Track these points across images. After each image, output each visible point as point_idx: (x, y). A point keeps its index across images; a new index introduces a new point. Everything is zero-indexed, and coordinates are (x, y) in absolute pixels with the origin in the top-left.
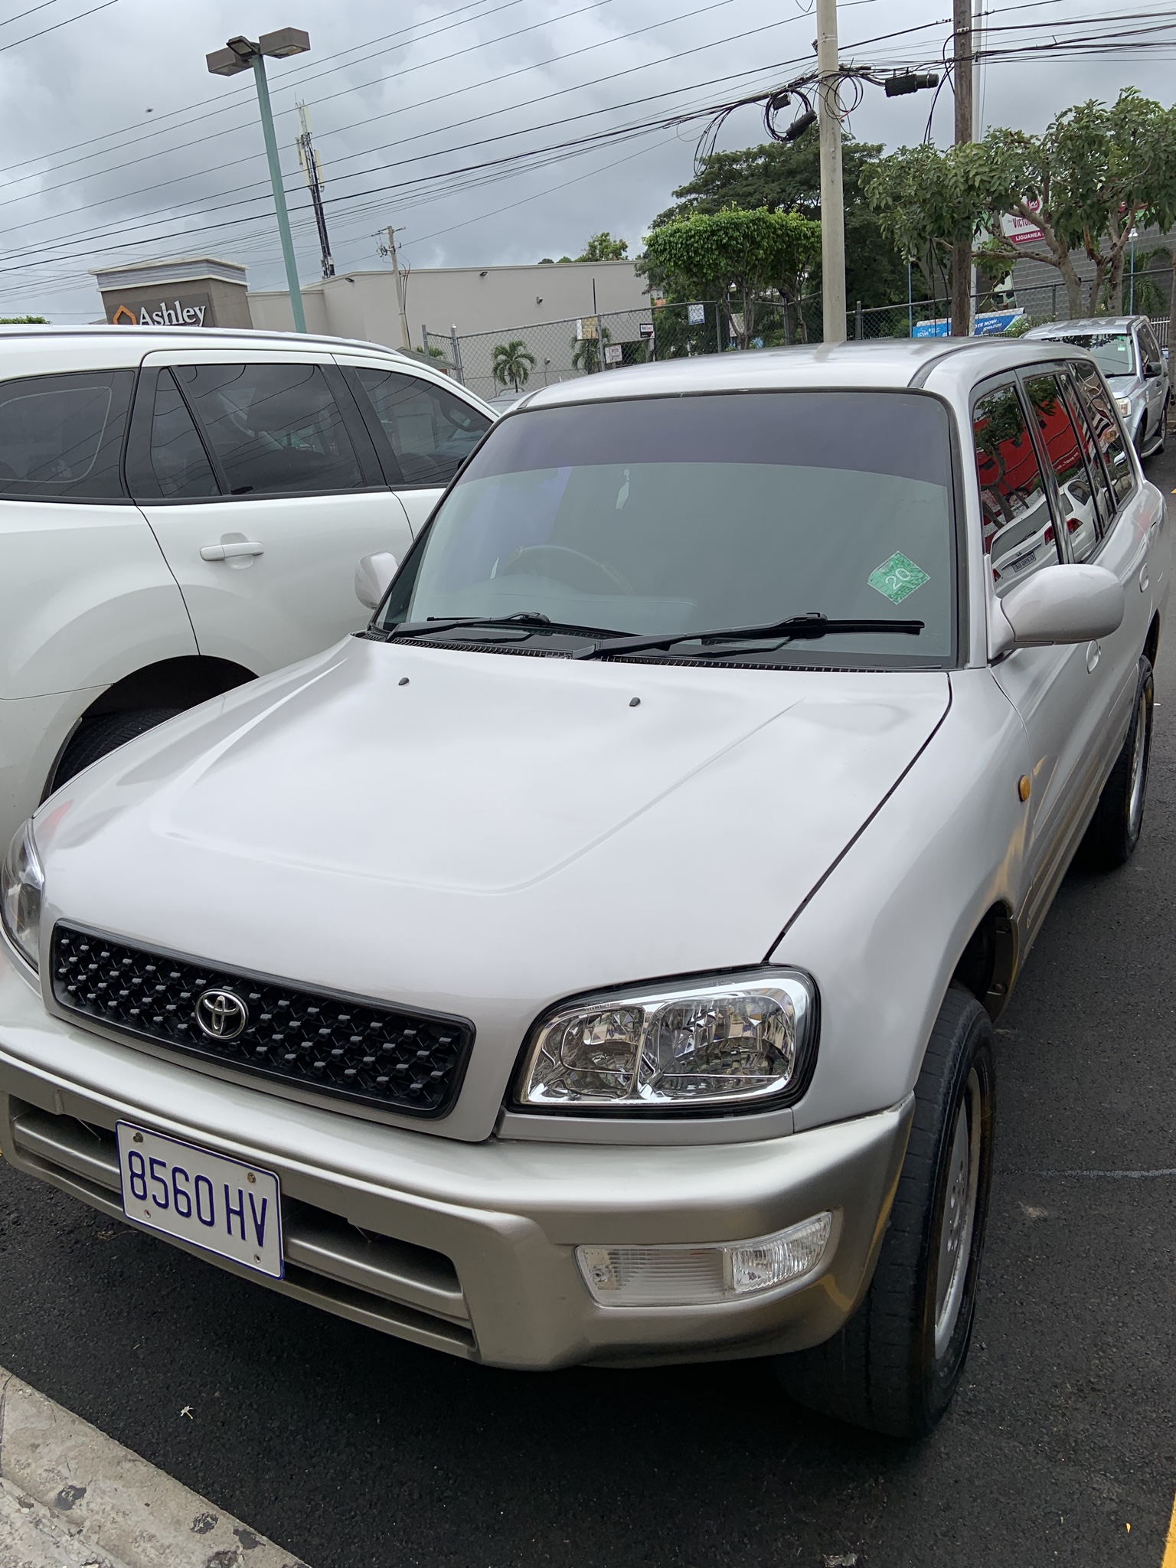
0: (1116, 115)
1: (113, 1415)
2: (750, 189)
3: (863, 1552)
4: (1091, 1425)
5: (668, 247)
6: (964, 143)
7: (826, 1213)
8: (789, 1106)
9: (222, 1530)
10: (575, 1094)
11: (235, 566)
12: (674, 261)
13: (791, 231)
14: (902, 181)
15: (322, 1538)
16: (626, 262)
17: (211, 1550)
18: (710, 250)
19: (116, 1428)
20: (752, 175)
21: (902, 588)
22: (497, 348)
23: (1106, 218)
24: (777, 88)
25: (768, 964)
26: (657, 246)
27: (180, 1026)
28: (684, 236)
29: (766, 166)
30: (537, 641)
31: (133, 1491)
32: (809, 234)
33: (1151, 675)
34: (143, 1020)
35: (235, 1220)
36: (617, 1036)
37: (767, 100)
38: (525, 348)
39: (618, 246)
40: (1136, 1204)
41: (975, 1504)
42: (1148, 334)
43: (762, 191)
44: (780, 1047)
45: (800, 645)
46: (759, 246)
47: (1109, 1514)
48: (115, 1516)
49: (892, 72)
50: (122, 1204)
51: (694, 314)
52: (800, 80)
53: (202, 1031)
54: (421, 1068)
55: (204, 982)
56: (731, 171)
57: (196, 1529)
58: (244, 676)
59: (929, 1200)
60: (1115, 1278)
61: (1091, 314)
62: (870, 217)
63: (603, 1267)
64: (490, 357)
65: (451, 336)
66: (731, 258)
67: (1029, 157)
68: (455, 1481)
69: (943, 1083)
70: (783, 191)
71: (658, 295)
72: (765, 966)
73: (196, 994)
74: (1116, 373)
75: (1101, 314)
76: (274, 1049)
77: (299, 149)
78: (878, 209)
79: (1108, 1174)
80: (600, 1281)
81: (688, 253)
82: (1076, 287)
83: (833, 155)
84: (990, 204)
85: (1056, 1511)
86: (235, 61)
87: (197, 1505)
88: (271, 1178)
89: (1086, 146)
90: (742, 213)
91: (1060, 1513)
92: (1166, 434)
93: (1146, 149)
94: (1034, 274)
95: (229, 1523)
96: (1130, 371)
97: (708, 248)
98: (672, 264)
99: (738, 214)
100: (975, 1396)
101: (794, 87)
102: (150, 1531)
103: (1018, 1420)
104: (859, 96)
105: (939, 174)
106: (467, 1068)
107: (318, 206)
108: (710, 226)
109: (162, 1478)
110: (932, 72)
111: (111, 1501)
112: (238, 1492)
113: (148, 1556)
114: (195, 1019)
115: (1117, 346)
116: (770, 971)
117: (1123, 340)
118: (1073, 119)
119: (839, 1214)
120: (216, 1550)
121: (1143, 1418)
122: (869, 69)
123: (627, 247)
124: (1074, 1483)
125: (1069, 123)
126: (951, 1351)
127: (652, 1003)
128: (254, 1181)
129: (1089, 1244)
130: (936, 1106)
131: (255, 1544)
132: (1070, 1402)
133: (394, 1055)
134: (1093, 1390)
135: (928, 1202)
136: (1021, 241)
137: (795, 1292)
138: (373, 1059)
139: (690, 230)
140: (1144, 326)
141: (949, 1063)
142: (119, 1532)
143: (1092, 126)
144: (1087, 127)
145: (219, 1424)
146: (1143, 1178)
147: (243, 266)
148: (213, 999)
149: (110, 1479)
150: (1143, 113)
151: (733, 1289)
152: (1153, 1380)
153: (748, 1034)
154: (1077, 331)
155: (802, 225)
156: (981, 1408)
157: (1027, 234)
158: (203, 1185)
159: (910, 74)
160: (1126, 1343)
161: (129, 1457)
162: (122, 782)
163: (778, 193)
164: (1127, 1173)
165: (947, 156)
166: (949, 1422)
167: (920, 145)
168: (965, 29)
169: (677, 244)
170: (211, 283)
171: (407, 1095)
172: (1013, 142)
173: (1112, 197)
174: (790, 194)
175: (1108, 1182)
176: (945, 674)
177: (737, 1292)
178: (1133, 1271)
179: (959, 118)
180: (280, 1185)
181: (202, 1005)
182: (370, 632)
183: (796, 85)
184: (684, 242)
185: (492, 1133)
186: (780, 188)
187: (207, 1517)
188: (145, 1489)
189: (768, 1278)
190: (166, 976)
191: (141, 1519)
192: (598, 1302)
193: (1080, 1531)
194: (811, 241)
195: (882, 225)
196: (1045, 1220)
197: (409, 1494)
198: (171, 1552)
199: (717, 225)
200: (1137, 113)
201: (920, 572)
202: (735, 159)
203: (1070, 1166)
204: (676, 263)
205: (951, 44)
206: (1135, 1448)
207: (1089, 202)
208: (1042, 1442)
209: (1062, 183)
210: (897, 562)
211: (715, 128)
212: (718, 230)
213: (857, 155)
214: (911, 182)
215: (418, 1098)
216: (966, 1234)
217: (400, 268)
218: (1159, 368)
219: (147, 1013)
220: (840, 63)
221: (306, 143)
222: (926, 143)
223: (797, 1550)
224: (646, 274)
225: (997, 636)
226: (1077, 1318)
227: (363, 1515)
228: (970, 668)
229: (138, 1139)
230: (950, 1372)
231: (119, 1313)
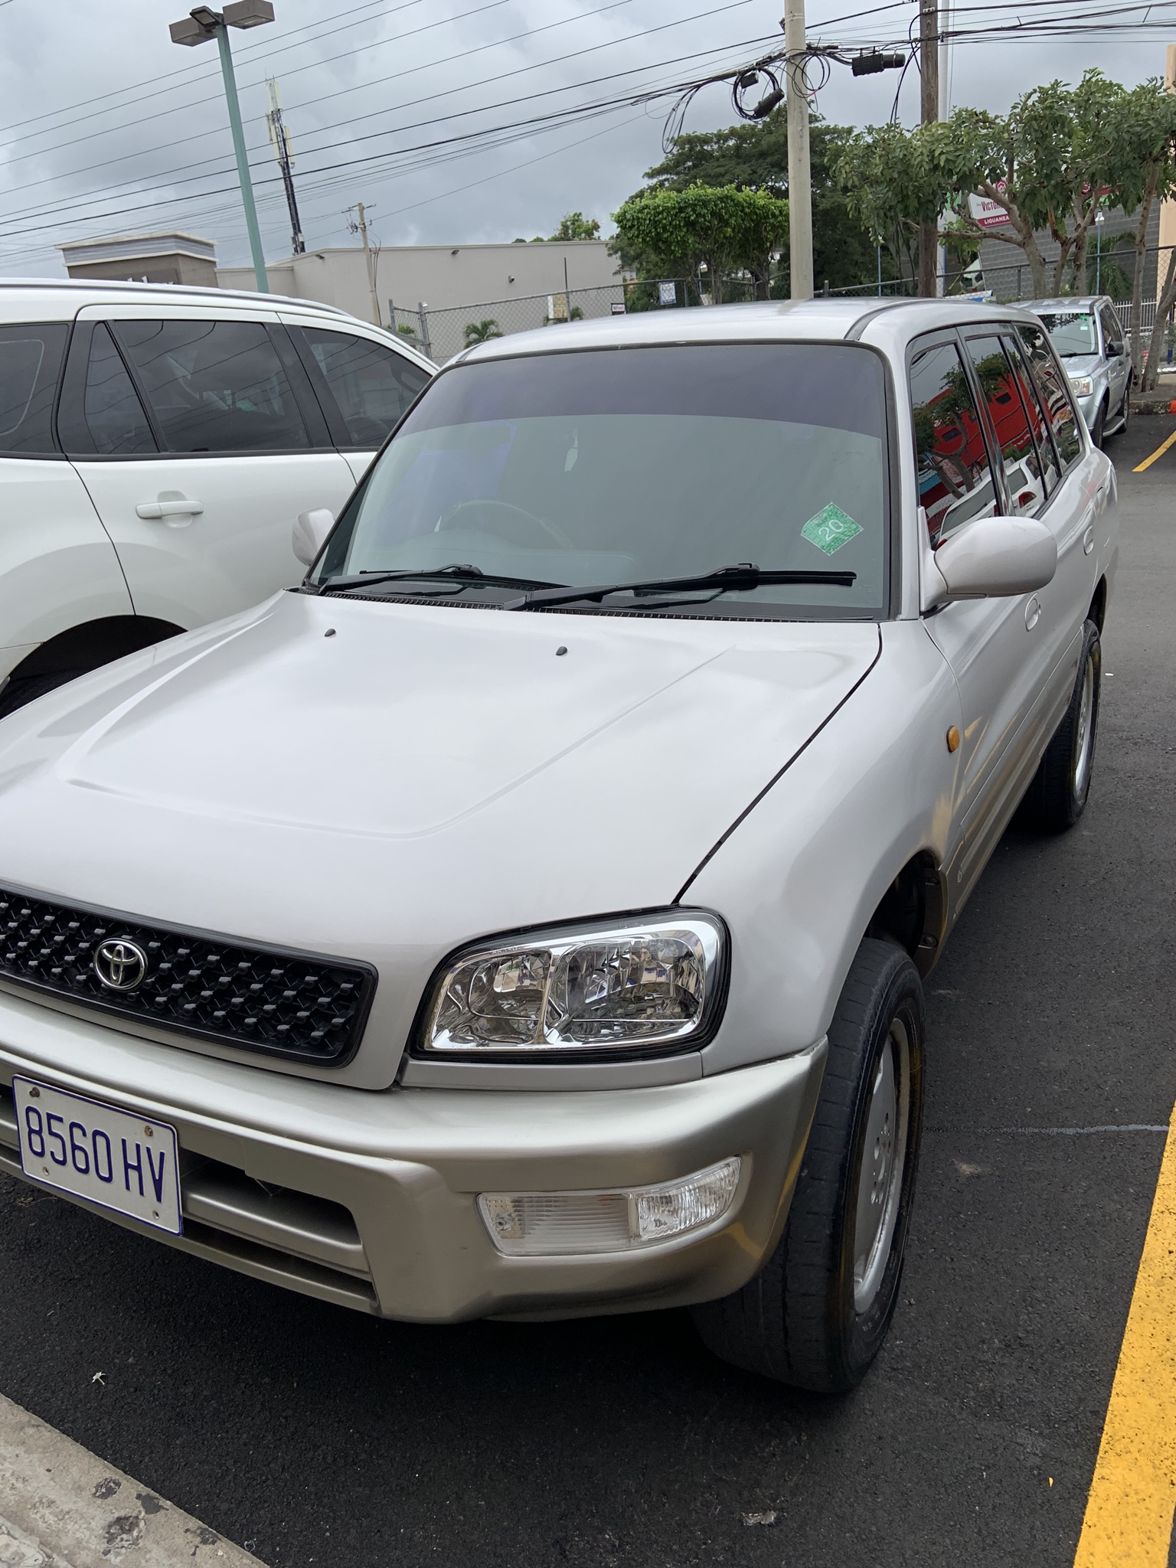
0: (1080, 97)
1: (23, 1381)
2: (721, 170)
3: (782, 1510)
4: (1018, 1380)
5: (636, 223)
6: (930, 123)
7: (735, 1158)
8: (699, 1050)
9: (125, 1495)
10: (484, 1040)
11: (174, 525)
12: (643, 238)
13: (759, 209)
14: (868, 160)
15: (232, 1503)
16: (597, 242)
17: (112, 1515)
18: (677, 227)
19: (25, 1395)
20: (724, 156)
21: (835, 540)
22: (469, 327)
23: (1069, 198)
24: (744, 66)
25: (678, 906)
26: (625, 222)
27: (78, 977)
28: (652, 212)
29: (738, 147)
30: (470, 593)
31: (35, 1456)
32: (777, 213)
33: (1098, 640)
34: (42, 973)
35: (133, 1175)
36: (527, 982)
37: (735, 78)
38: (497, 326)
39: (590, 226)
40: (1069, 1160)
41: (898, 1460)
42: (1111, 316)
43: (733, 172)
44: (693, 993)
45: (733, 596)
46: (727, 224)
47: (1032, 1469)
48: (15, 1482)
49: (859, 52)
50: (21, 1163)
51: (665, 294)
52: (768, 58)
53: (101, 982)
54: (322, 1015)
55: (103, 931)
56: (703, 151)
57: (98, 1494)
58: (171, 630)
59: (846, 1147)
60: (1047, 1235)
61: (1056, 294)
62: (839, 198)
63: (505, 1215)
64: (461, 335)
65: (418, 311)
66: (699, 236)
67: (993, 137)
68: (371, 1444)
69: (863, 1030)
70: (755, 172)
71: (631, 276)
72: (674, 908)
73: (95, 946)
74: (1078, 352)
75: (1066, 295)
76: (175, 999)
77: (269, 125)
78: (845, 189)
79: (1044, 1131)
80: (503, 1230)
81: (656, 229)
82: (1040, 267)
83: (801, 134)
84: (956, 183)
85: (979, 1466)
86: (198, 31)
87: (100, 1470)
88: (170, 1132)
89: (1050, 127)
90: (710, 191)
91: (983, 1468)
92: (1128, 414)
93: (1109, 130)
94: (1002, 257)
95: (133, 1488)
96: (1092, 350)
97: (676, 224)
98: (640, 240)
99: (706, 192)
100: (902, 1352)
101: (761, 65)
102: (50, 1496)
103: (944, 1376)
104: (826, 74)
105: (905, 153)
106: (368, 1016)
107: (287, 178)
108: (679, 203)
109: (66, 1443)
110: (899, 52)
111: (11, 1466)
112: (147, 1459)
113: (46, 1522)
114: (93, 970)
115: (1080, 325)
116: (680, 912)
117: (1085, 320)
118: (1037, 99)
119: (749, 1160)
120: (117, 1515)
121: (1069, 1372)
122: (836, 48)
123: (599, 227)
124: (998, 1438)
125: (1033, 103)
126: (876, 1306)
127: (560, 946)
128: (151, 1134)
129: (1021, 1200)
130: (854, 1053)
131: (158, 1508)
132: (997, 1357)
133: (294, 1003)
134: (1021, 1345)
135: (845, 1150)
136: (989, 224)
137: (705, 1238)
138: (274, 1007)
139: (659, 206)
140: (1107, 307)
141: (869, 1011)
142: (17, 1498)
143: (1056, 106)
144: (1051, 108)
145: (132, 1390)
146: (1078, 1135)
147: (210, 242)
148: (111, 948)
149: (11, 1445)
150: (1106, 95)
151: (640, 1236)
152: (1081, 1335)
153: (663, 979)
154: (1042, 310)
155: (770, 203)
156: (908, 1364)
157: (995, 217)
158: (100, 1140)
159: (877, 53)
160: (1055, 1298)
161: (33, 1422)
162: (43, 734)
163: (750, 174)
164: (1063, 1130)
165: (913, 135)
166: (875, 1379)
167: (887, 124)
168: (931, 9)
169: (645, 220)
170: (180, 259)
171: (308, 1043)
172: (977, 121)
173: (1076, 177)
174: (761, 175)
175: (1043, 1139)
176: (876, 624)
177: (643, 1239)
178: (1065, 1227)
179: (925, 98)
180: (177, 1138)
181: (101, 955)
182: (304, 588)
183: (763, 63)
184: (652, 218)
185: (395, 1081)
186: (751, 170)
187: (110, 1482)
188: (47, 1454)
189: (677, 1224)
190: (65, 926)
191: (41, 1485)
192: (502, 1252)
193: (1002, 1486)
194: (779, 219)
195: (848, 203)
196: (978, 1177)
197: (323, 1458)
198: (71, 1517)
199: (685, 202)
200: (1100, 95)
201: (853, 523)
202: (705, 140)
203: (1005, 1124)
204: (644, 240)
205: (917, 25)
206: (1061, 1403)
207: (1053, 182)
208: (967, 1397)
209: (1027, 164)
210: (830, 513)
211: (683, 106)
212: (686, 207)
213: (828, 137)
214: (878, 161)
215: (320, 1046)
216: (895, 1188)
217: (371, 246)
218: (1122, 347)
219: (46, 964)
220: (807, 42)
221: (276, 119)
222: (893, 122)
223: (716, 1509)
224: (619, 254)
225: (930, 589)
226: (1007, 1273)
227: (274, 1479)
228: (902, 620)
229: (35, 1094)
230: (875, 1328)
231: (35, 1280)
